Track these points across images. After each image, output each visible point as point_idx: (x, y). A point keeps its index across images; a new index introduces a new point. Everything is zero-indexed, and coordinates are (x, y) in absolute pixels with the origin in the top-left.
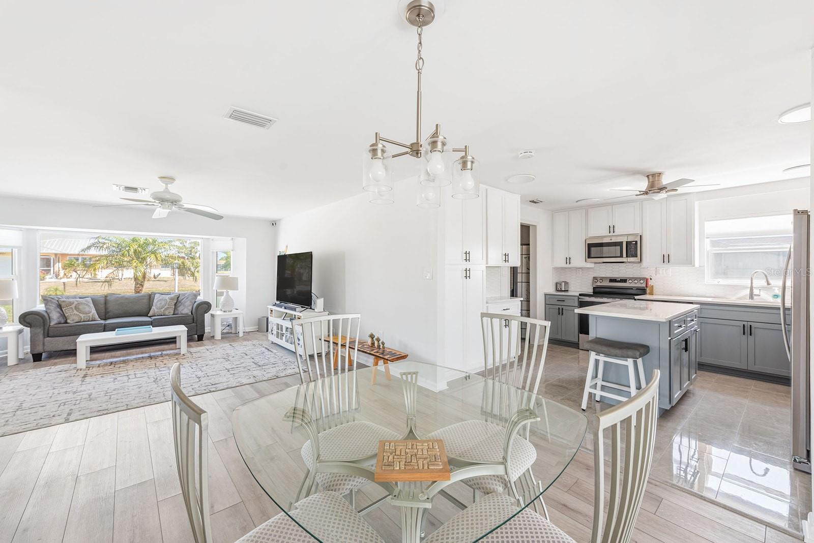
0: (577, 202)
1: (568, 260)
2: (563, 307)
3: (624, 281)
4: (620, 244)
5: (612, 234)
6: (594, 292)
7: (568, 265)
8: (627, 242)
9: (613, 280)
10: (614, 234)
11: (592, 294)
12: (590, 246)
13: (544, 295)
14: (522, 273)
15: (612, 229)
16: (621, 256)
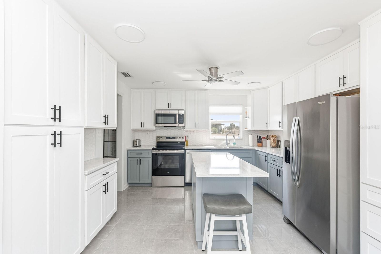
0: (153, 83)
1: (143, 124)
2: (140, 158)
3: (174, 138)
4: (174, 115)
5: (170, 108)
6: (157, 146)
7: (142, 128)
8: (178, 114)
9: (168, 138)
10: (171, 109)
11: (156, 147)
12: (157, 115)
13: (126, 151)
14: (108, 134)
15: (170, 105)
16: (175, 123)
